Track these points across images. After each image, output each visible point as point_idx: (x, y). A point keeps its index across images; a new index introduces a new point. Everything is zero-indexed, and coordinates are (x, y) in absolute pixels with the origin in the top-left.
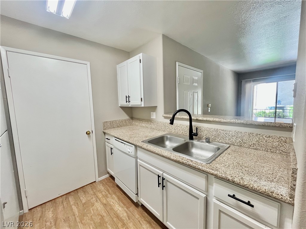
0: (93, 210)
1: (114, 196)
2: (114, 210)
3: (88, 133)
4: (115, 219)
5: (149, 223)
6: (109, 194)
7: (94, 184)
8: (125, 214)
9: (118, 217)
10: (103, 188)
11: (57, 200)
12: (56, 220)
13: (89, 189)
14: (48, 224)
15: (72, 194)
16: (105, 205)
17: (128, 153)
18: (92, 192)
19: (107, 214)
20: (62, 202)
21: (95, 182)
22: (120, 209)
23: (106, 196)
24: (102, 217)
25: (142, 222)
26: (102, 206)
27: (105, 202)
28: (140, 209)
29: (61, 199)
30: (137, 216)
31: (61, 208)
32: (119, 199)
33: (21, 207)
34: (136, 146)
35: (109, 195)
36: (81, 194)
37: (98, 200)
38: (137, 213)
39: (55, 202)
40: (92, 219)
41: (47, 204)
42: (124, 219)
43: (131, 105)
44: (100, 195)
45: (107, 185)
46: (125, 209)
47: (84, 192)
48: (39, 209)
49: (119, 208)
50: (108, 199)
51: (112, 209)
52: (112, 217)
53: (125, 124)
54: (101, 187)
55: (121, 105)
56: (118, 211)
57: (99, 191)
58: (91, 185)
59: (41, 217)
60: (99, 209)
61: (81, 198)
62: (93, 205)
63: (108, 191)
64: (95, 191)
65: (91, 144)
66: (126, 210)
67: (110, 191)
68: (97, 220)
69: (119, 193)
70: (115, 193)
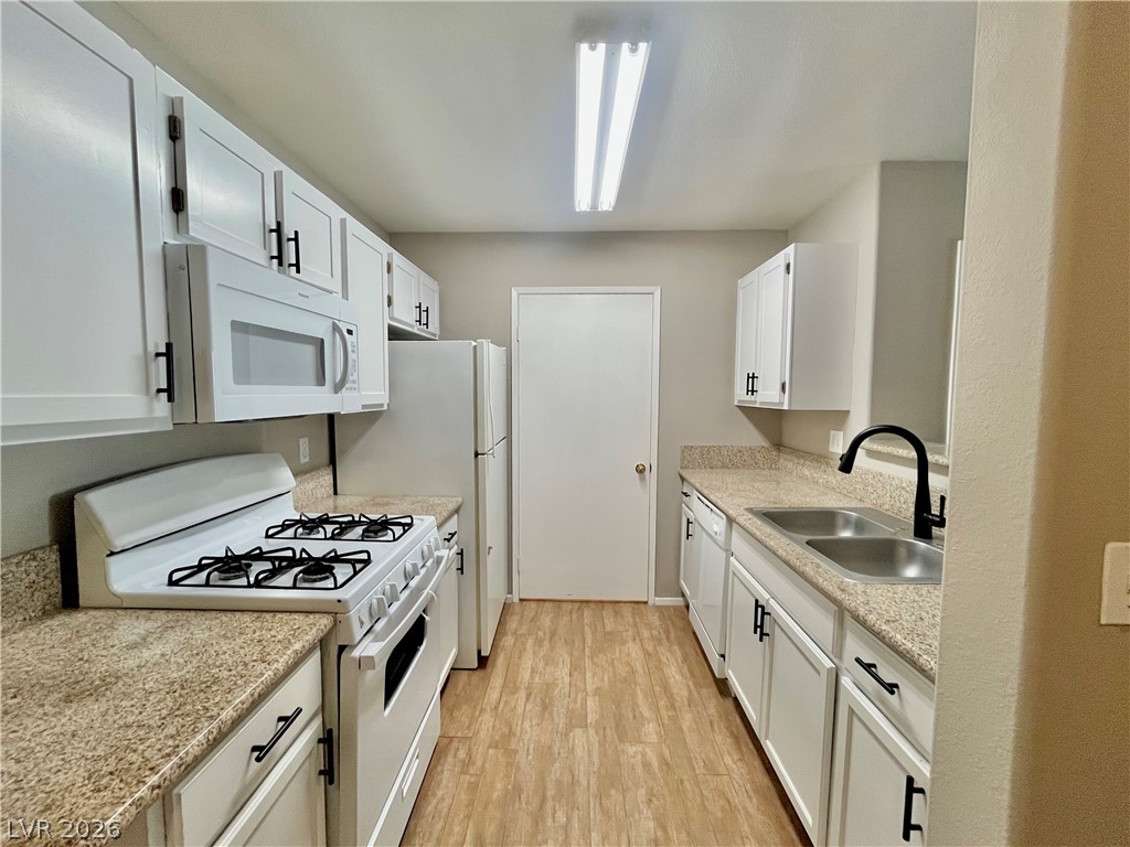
0: (620, 650)
1: (676, 648)
2: (663, 674)
3: (640, 470)
4: (657, 689)
5: (736, 738)
6: (668, 638)
7: (642, 606)
8: (685, 693)
9: (666, 688)
10: (657, 623)
11: (564, 605)
12: (553, 634)
13: (627, 611)
14: (541, 633)
15: (592, 605)
16: (649, 654)
17: (713, 534)
18: (631, 620)
19: (645, 672)
20: (571, 613)
21: (646, 603)
22: (678, 677)
23: (659, 641)
24: (633, 672)
25: (719, 726)
26: (641, 654)
27: (650, 649)
28: (729, 703)
29: (570, 606)
30: (712, 711)
31: (565, 620)
32: (685, 658)
33: (510, 591)
34: (730, 521)
35: (665, 641)
36: (607, 612)
37: (638, 640)
38: (712, 703)
39: (559, 607)
40: (612, 664)
41: (547, 604)
42: (678, 699)
43: (762, 403)
44: (646, 634)
45: (671, 620)
46: (691, 683)
47: (616, 613)
48: (533, 605)
49: (676, 674)
50: (661, 649)
51: (659, 669)
52: (654, 682)
53: (750, 462)
54: (655, 619)
55: (739, 401)
56: (672, 680)
57: (646, 624)
58: (636, 606)
59: (533, 619)
60: (634, 655)
61: (606, 621)
62: (624, 642)
63: (667, 632)
64: (637, 620)
65: (644, 499)
66: (692, 688)
67: (672, 636)
68: (622, 670)
69: (691, 650)
70: (681, 646)
